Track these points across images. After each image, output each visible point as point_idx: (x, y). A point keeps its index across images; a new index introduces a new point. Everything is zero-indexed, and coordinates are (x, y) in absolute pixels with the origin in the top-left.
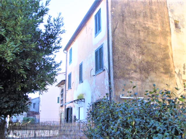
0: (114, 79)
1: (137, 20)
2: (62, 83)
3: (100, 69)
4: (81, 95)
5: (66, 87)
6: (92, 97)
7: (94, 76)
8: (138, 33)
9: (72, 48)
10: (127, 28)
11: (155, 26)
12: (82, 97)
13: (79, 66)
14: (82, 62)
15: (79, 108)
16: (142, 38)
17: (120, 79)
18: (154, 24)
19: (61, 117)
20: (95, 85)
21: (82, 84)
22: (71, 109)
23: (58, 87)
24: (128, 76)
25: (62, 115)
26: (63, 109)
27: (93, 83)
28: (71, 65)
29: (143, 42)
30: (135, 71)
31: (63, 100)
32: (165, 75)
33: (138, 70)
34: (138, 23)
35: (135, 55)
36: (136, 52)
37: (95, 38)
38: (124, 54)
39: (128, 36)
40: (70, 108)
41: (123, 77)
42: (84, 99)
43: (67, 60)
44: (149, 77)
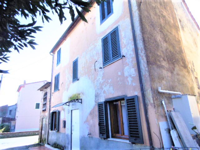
0: (148, 64)
1: (156, 4)
2: (46, 86)
3: (113, 57)
4: (75, 95)
5: (51, 89)
6: (97, 96)
7: (101, 68)
8: (158, 17)
9: (60, 49)
10: (150, 8)
11: (169, 17)
12: (78, 97)
13: (72, 64)
14: (78, 58)
15: (72, 111)
16: (163, 25)
17: (153, 66)
18: (168, 15)
19: (42, 122)
20: (102, 79)
21: (77, 82)
22: (59, 112)
23: (41, 91)
24: (159, 63)
25: (44, 120)
26: (47, 114)
27: (98, 78)
28: (60, 65)
29: (164, 29)
30: (164, 60)
31: (46, 104)
32: (185, 69)
33: (166, 58)
34: (157, 7)
35: (161, 41)
36: (161, 37)
37: (100, 25)
38: (152, 36)
39: (152, 17)
40: (57, 111)
41: (155, 63)
42: (81, 99)
43: (53, 62)
44: (175, 69)
